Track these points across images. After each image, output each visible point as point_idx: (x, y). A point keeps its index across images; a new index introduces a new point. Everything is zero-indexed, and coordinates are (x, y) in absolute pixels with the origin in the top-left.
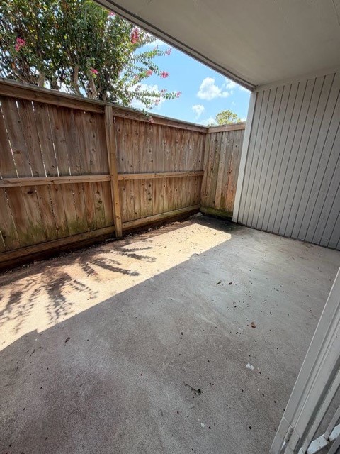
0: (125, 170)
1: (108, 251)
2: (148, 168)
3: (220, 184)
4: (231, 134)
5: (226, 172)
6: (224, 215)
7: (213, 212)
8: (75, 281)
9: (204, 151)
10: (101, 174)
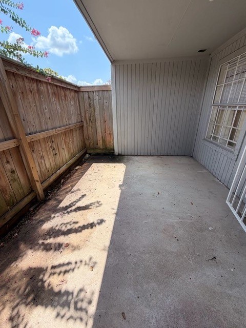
0: (29, 131)
1: (48, 219)
2: (48, 126)
3: (99, 130)
4: (100, 93)
5: (102, 121)
6: (108, 152)
7: (99, 151)
8: (53, 267)
9: (80, 105)
10: (6, 140)
